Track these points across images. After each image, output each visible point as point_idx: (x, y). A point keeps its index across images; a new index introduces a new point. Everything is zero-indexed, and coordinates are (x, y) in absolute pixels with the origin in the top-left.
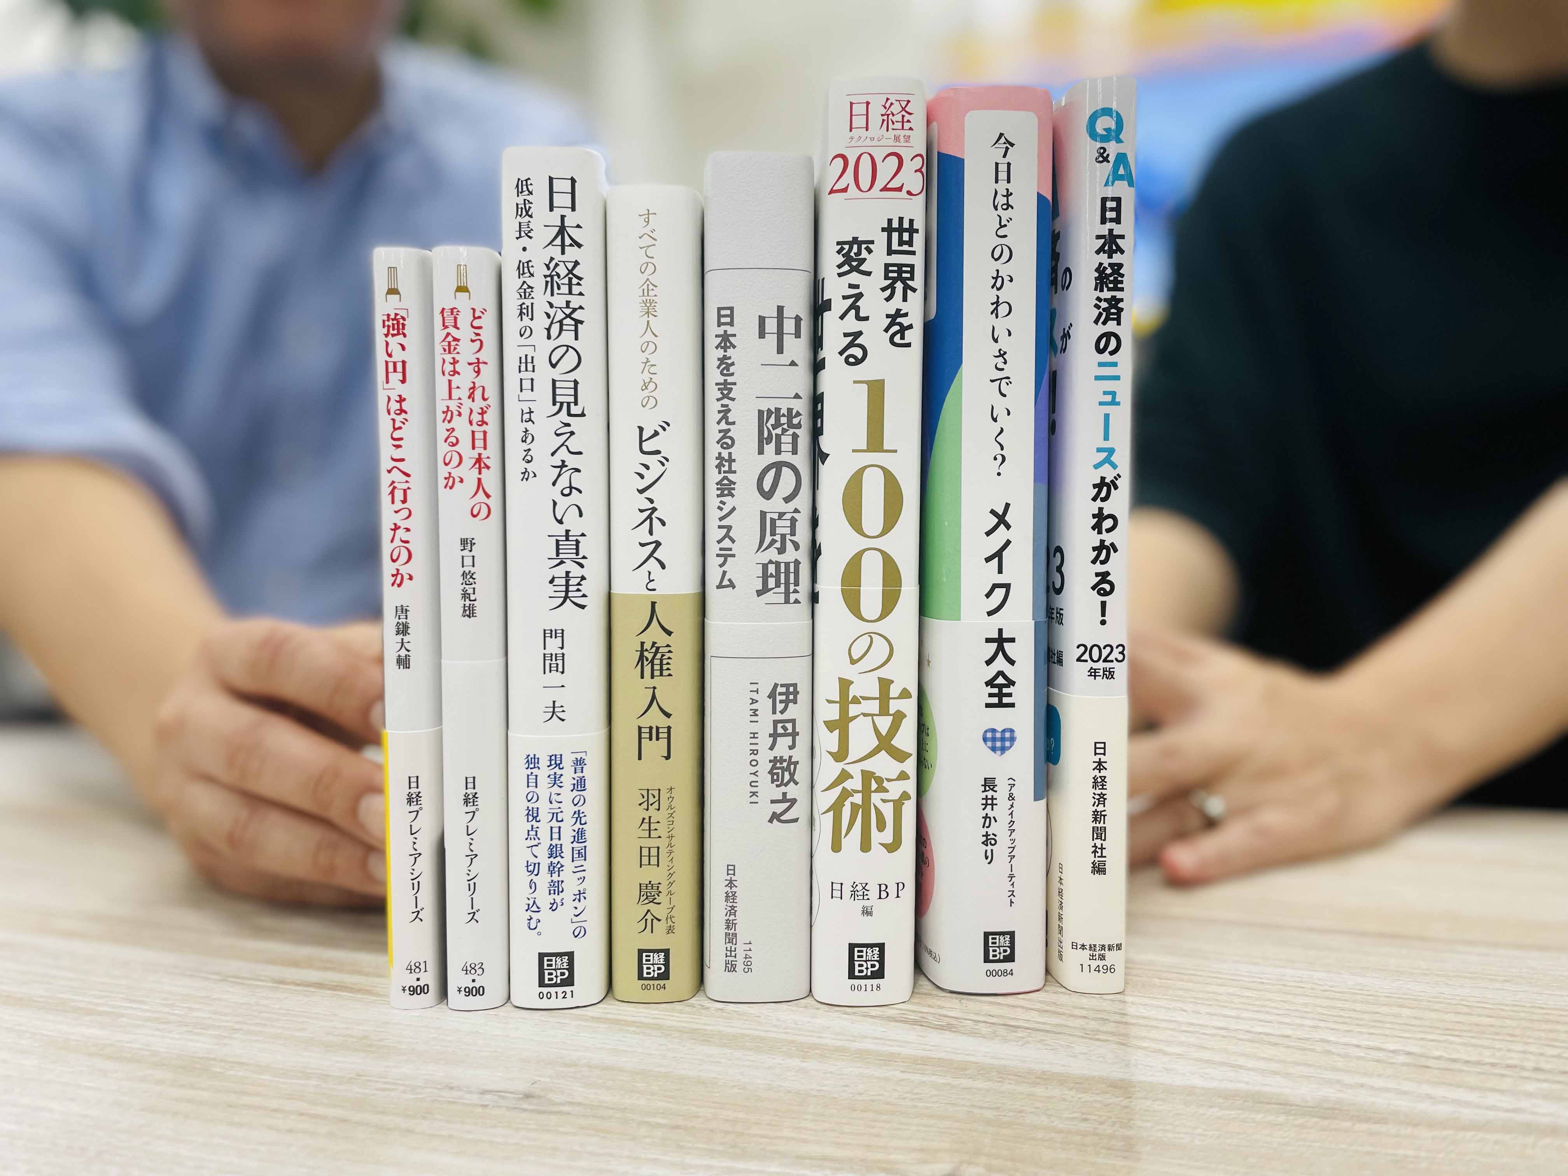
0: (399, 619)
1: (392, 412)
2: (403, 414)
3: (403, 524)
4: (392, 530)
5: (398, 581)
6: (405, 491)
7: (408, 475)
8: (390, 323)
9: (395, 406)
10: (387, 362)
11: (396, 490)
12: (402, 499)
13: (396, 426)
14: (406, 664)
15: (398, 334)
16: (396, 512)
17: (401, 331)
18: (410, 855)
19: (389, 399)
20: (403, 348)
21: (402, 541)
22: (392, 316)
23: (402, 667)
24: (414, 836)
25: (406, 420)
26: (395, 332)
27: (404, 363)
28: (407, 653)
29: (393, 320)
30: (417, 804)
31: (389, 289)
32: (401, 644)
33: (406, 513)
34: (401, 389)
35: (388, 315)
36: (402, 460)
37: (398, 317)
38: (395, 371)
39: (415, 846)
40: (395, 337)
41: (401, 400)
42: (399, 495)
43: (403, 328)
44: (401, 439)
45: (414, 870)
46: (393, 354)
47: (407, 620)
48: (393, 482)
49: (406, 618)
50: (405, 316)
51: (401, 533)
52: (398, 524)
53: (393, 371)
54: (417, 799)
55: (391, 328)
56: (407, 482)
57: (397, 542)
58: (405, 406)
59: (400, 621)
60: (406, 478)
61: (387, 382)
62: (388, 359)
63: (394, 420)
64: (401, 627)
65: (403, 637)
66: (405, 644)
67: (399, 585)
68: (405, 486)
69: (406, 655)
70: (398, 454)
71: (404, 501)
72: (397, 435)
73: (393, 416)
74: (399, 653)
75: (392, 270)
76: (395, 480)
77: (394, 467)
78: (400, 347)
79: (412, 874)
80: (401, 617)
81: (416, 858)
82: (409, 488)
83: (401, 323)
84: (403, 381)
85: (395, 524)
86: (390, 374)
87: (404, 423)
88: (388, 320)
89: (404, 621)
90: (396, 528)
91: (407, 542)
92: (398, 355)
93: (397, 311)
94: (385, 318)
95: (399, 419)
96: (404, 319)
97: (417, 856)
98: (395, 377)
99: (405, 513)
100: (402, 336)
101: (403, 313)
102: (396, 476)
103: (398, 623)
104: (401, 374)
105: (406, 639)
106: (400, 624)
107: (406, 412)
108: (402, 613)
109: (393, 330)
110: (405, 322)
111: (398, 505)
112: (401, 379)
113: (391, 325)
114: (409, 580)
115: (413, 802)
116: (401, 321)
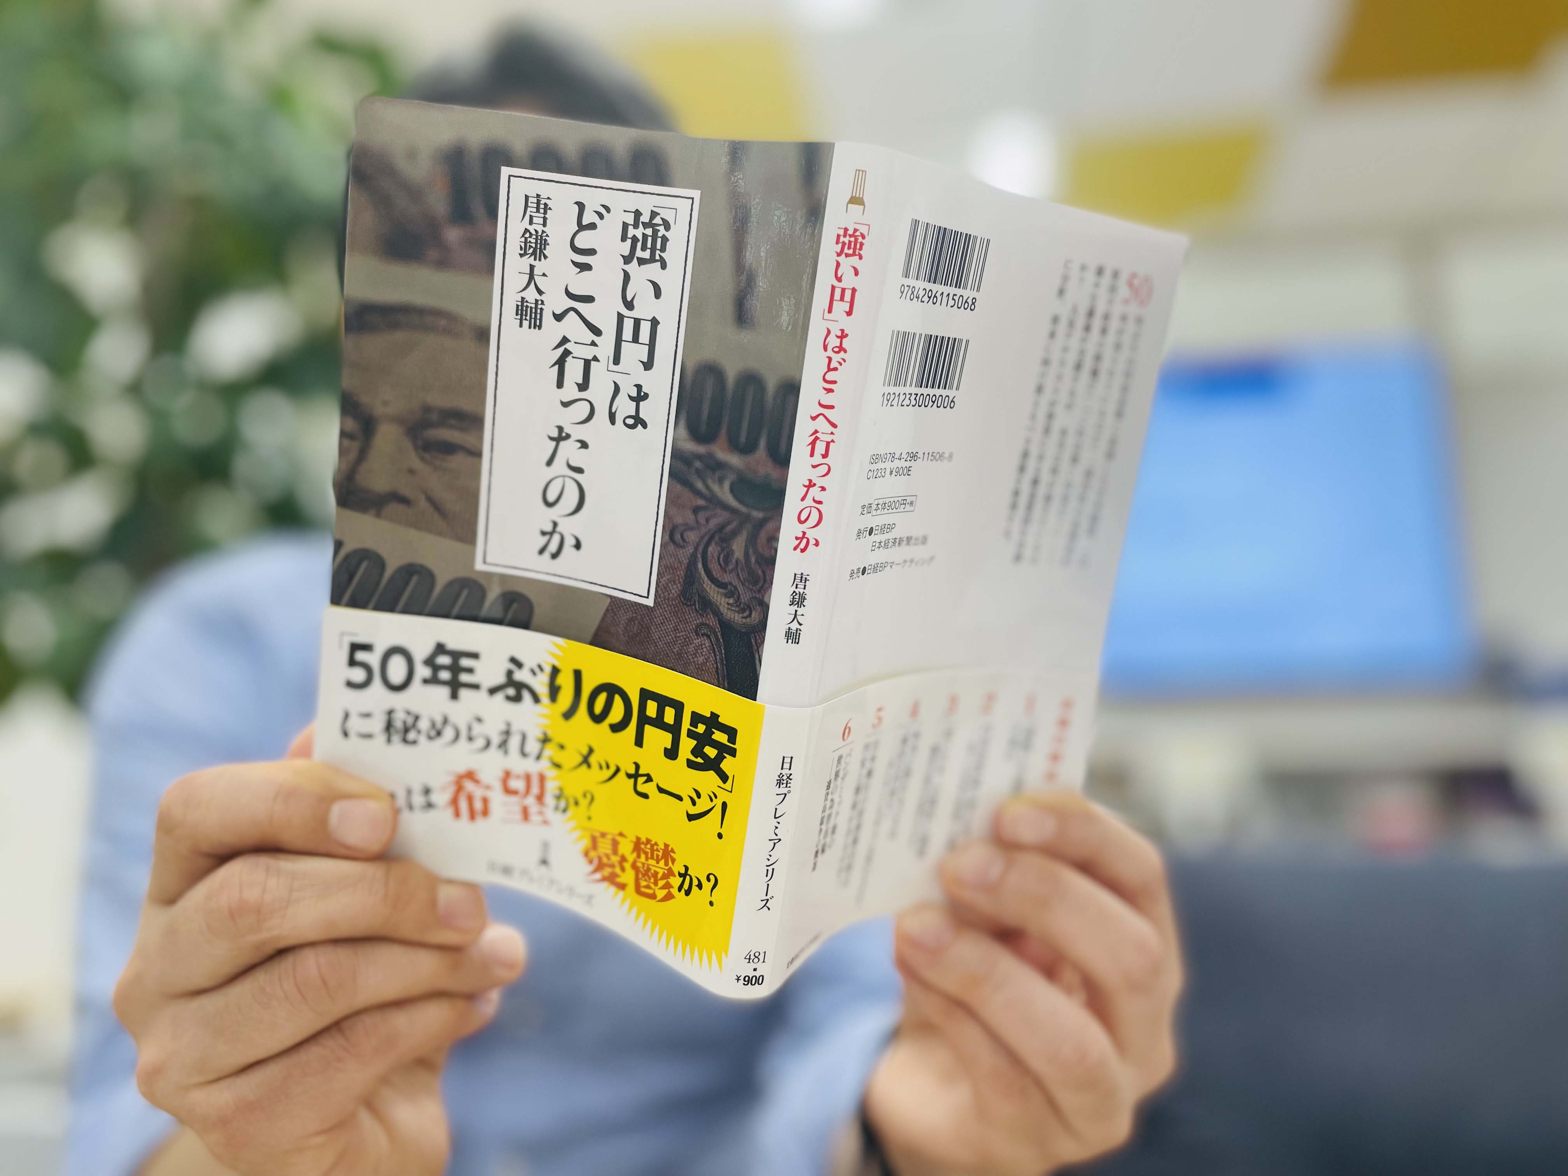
0: (796, 588)
1: (830, 348)
2: (842, 352)
3: (820, 482)
4: (805, 486)
5: (802, 546)
6: (828, 444)
7: (834, 426)
8: (847, 240)
9: (833, 342)
10: (833, 288)
11: (818, 442)
12: (823, 453)
13: (832, 366)
14: (796, 639)
15: (854, 254)
16: (814, 467)
17: (857, 251)
18: (770, 840)
19: (829, 332)
20: (856, 273)
21: (814, 500)
22: (850, 232)
23: (790, 641)
24: (778, 820)
25: (844, 361)
26: (851, 251)
27: (854, 290)
28: (799, 627)
29: (850, 236)
30: (786, 787)
31: (852, 197)
32: (794, 616)
33: (825, 468)
34: (846, 323)
35: (846, 230)
36: (832, 407)
37: (858, 233)
38: (842, 299)
39: (777, 831)
40: (849, 258)
41: (843, 336)
42: (820, 448)
43: (861, 249)
44: (834, 382)
45: (770, 856)
46: (843, 278)
47: (804, 591)
48: (816, 432)
49: (804, 589)
50: (866, 233)
51: (814, 492)
52: (814, 481)
53: (839, 299)
54: (787, 781)
55: (846, 247)
56: (832, 433)
57: (809, 501)
58: (846, 343)
59: (797, 591)
60: (832, 429)
61: (830, 311)
62: (836, 283)
63: (830, 359)
64: (797, 597)
65: (797, 609)
66: (798, 616)
67: (803, 551)
68: (829, 438)
69: (797, 629)
70: (827, 399)
71: (825, 456)
72: (830, 376)
73: (830, 353)
74: (790, 625)
75: (860, 174)
76: (819, 430)
77: (821, 414)
78: (853, 270)
79: (769, 860)
80: (799, 586)
81: (775, 844)
82: (833, 441)
83: (859, 241)
84: (849, 313)
85: (810, 481)
86: (835, 302)
87: (841, 364)
88: (845, 236)
89: (802, 591)
90: (811, 485)
91: (820, 503)
92: (849, 281)
93: (857, 227)
94: (842, 232)
95: (836, 358)
96: (863, 237)
97: (776, 841)
98: (840, 307)
99: (823, 469)
100: (858, 257)
101: (863, 230)
102: (822, 425)
103: (794, 592)
104: (848, 305)
105: (800, 611)
106: (796, 594)
107: (845, 351)
108: (801, 582)
109: (849, 248)
110: (864, 241)
111: (817, 459)
112: (848, 310)
113: (847, 242)
114: (814, 546)
115: (783, 784)
116: (860, 239)
